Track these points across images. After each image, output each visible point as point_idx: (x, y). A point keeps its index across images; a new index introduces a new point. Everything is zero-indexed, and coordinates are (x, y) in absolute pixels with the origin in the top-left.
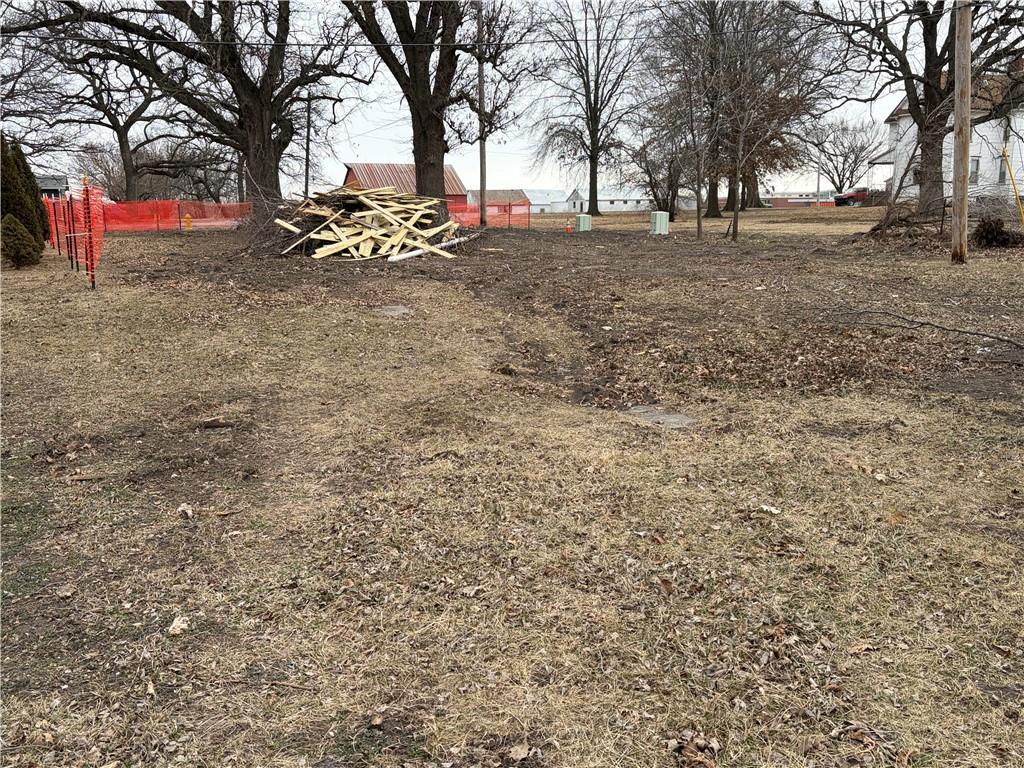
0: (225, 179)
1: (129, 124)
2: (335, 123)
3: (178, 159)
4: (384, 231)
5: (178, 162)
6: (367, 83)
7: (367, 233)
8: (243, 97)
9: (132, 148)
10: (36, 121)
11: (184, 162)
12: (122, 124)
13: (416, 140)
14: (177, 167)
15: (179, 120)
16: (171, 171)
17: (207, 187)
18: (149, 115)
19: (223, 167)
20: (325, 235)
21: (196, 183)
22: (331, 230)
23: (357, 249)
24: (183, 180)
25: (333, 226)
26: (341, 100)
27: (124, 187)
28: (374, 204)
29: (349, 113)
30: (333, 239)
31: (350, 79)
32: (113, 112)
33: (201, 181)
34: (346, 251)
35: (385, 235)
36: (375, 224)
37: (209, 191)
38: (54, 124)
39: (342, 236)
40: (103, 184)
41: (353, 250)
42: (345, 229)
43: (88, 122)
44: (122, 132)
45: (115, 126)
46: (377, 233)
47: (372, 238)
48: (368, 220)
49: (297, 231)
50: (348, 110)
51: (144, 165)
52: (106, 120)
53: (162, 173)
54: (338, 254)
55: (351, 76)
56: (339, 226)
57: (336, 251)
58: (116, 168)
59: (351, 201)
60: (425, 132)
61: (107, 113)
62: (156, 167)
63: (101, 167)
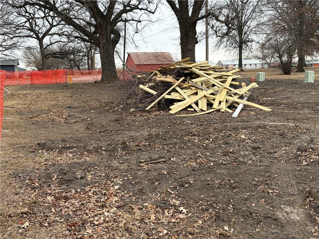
0: (82, 59)
1: (43, 37)
2: (137, 32)
3: (64, 51)
4: (211, 91)
5: (64, 52)
6: (153, 13)
7: (201, 94)
8: (98, 19)
9: (44, 47)
10: (6, 37)
11: (66, 52)
12: (40, 37)
13: (182, 38)
14: (63, 54)
15: (64, 35)
16: (61, 56)
17: (75, 62)
18: (52, 33)
19: (81, 54)
20: (174, 96)
21: (70, 61)
22: (177, 92)
23: (197, 105)
24: (65, 60)
25: (178, 89)
26: (140, 22)
27: (41, 63)
28: (201, 73)
29: (144, 28)
30: (179, 98)
31: (146, 11)
32: (37, 32)
33: (72, 60)
34: (190, 106)
35: (212, 94)
36: (204, 86)
37: (75, 64)
38: (13, 38)
39: (185, 96)
40: (34, 62)
41: (194, 106)
42: (185, 91)
43: (27, 36)
44: (40, 40)
45: (38, 38)
46: (208, 93)
47: (205, 96)
48: (199, 84)
49: (154, 93)
50: (143, 26)
51: (50, 54)
52: (34, 36)
53: (57, 57)
54: (186, 109)
55: (146, 10)
56: (181, 89)
57: (184, 107)
58: (39, 56)
59: (187, 71)
60: (187, 34)
61: (35, 33)
62: (54, 55)
63: (33, 55)
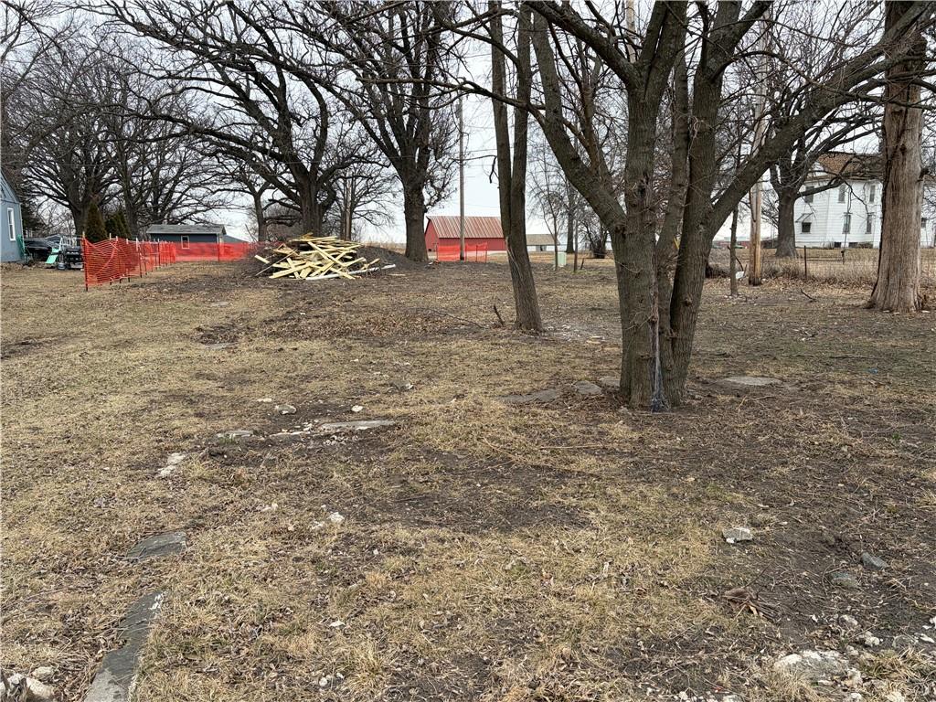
1: (262, 191)
4: (320, 263)
7: (309, 264)
8: (297, 178)
9: (262, 207)
12: (257, 191)
14: (291, 219)
16: (288, 222)
20: (283, 265)
22: (287, 262)
23: (299, 273)
25: (289, 260)
30: (286, 267)
32: (252, 184)
34: (292, 274)
35: (319, 265)
36: (315, 259)
38: (216, 192)
39: (293, 266)
41: (296, 275)
42: (295, 261)
44: (257, 196)
45: (252, 192)
46: (315, 264)
47: (310, 267)
48: (311, 256)
49: (267, 262)
51: (271, 218)
52: (248, 190)
53: (282, 223)
54: (287, 276)
56: (292, 260)
57: (286, 274)
59: (303, 245)
60: (410, 200)
61: (249, 185)
62: (278, 219)
